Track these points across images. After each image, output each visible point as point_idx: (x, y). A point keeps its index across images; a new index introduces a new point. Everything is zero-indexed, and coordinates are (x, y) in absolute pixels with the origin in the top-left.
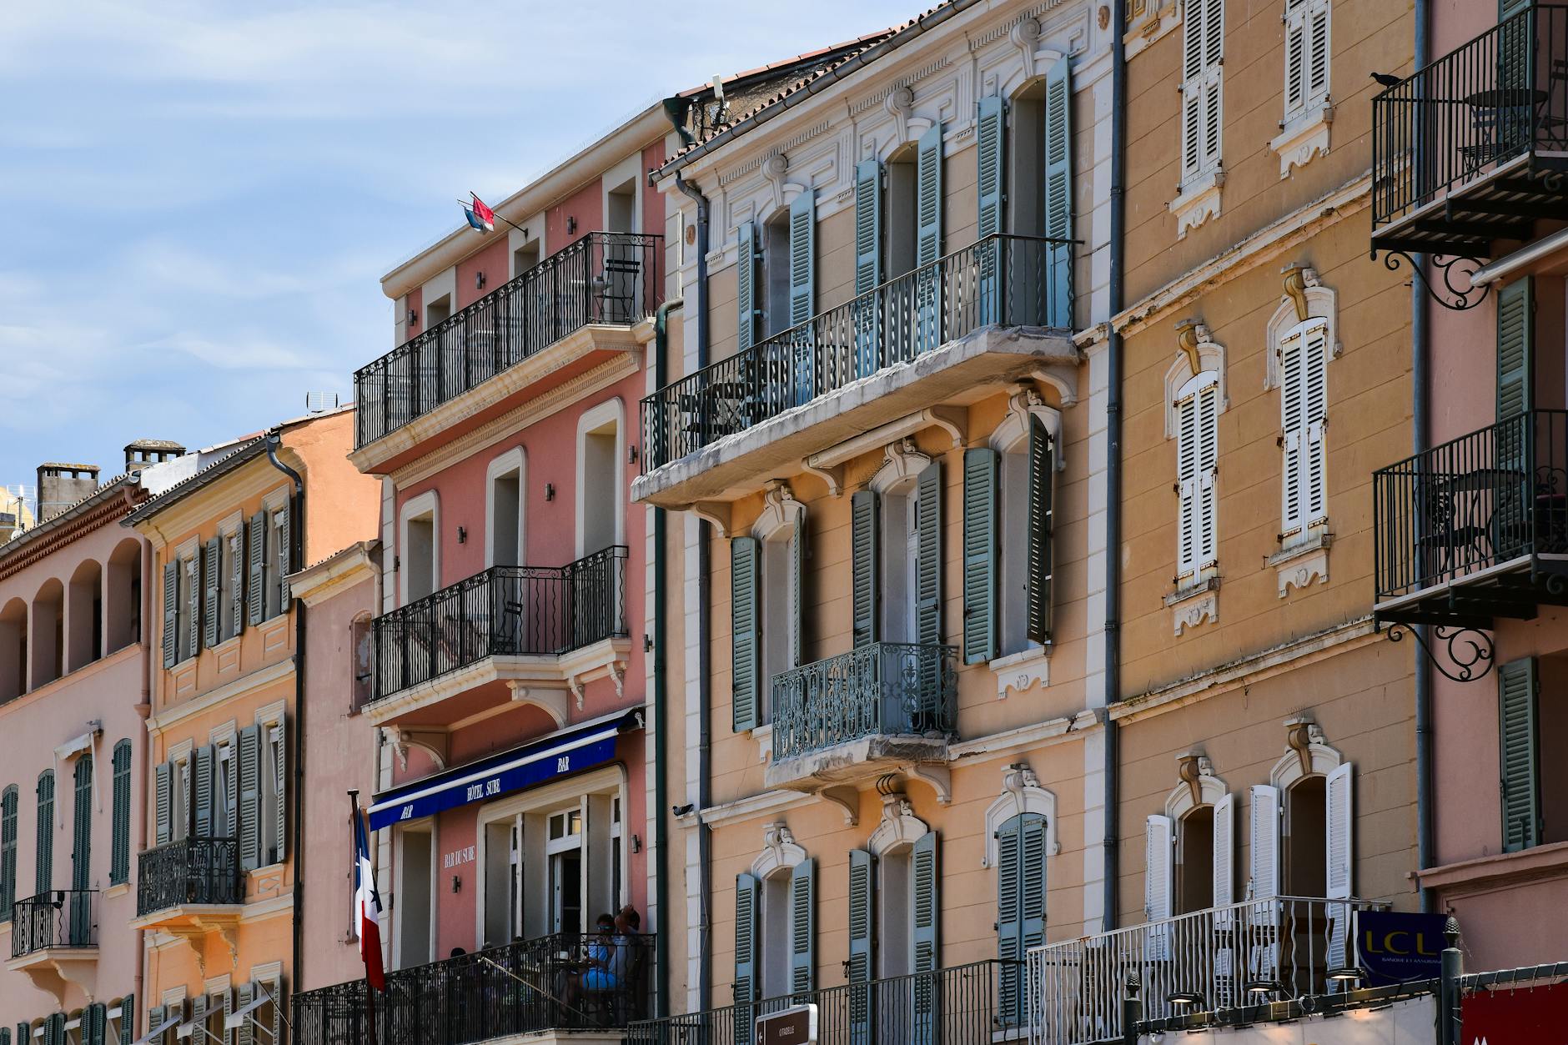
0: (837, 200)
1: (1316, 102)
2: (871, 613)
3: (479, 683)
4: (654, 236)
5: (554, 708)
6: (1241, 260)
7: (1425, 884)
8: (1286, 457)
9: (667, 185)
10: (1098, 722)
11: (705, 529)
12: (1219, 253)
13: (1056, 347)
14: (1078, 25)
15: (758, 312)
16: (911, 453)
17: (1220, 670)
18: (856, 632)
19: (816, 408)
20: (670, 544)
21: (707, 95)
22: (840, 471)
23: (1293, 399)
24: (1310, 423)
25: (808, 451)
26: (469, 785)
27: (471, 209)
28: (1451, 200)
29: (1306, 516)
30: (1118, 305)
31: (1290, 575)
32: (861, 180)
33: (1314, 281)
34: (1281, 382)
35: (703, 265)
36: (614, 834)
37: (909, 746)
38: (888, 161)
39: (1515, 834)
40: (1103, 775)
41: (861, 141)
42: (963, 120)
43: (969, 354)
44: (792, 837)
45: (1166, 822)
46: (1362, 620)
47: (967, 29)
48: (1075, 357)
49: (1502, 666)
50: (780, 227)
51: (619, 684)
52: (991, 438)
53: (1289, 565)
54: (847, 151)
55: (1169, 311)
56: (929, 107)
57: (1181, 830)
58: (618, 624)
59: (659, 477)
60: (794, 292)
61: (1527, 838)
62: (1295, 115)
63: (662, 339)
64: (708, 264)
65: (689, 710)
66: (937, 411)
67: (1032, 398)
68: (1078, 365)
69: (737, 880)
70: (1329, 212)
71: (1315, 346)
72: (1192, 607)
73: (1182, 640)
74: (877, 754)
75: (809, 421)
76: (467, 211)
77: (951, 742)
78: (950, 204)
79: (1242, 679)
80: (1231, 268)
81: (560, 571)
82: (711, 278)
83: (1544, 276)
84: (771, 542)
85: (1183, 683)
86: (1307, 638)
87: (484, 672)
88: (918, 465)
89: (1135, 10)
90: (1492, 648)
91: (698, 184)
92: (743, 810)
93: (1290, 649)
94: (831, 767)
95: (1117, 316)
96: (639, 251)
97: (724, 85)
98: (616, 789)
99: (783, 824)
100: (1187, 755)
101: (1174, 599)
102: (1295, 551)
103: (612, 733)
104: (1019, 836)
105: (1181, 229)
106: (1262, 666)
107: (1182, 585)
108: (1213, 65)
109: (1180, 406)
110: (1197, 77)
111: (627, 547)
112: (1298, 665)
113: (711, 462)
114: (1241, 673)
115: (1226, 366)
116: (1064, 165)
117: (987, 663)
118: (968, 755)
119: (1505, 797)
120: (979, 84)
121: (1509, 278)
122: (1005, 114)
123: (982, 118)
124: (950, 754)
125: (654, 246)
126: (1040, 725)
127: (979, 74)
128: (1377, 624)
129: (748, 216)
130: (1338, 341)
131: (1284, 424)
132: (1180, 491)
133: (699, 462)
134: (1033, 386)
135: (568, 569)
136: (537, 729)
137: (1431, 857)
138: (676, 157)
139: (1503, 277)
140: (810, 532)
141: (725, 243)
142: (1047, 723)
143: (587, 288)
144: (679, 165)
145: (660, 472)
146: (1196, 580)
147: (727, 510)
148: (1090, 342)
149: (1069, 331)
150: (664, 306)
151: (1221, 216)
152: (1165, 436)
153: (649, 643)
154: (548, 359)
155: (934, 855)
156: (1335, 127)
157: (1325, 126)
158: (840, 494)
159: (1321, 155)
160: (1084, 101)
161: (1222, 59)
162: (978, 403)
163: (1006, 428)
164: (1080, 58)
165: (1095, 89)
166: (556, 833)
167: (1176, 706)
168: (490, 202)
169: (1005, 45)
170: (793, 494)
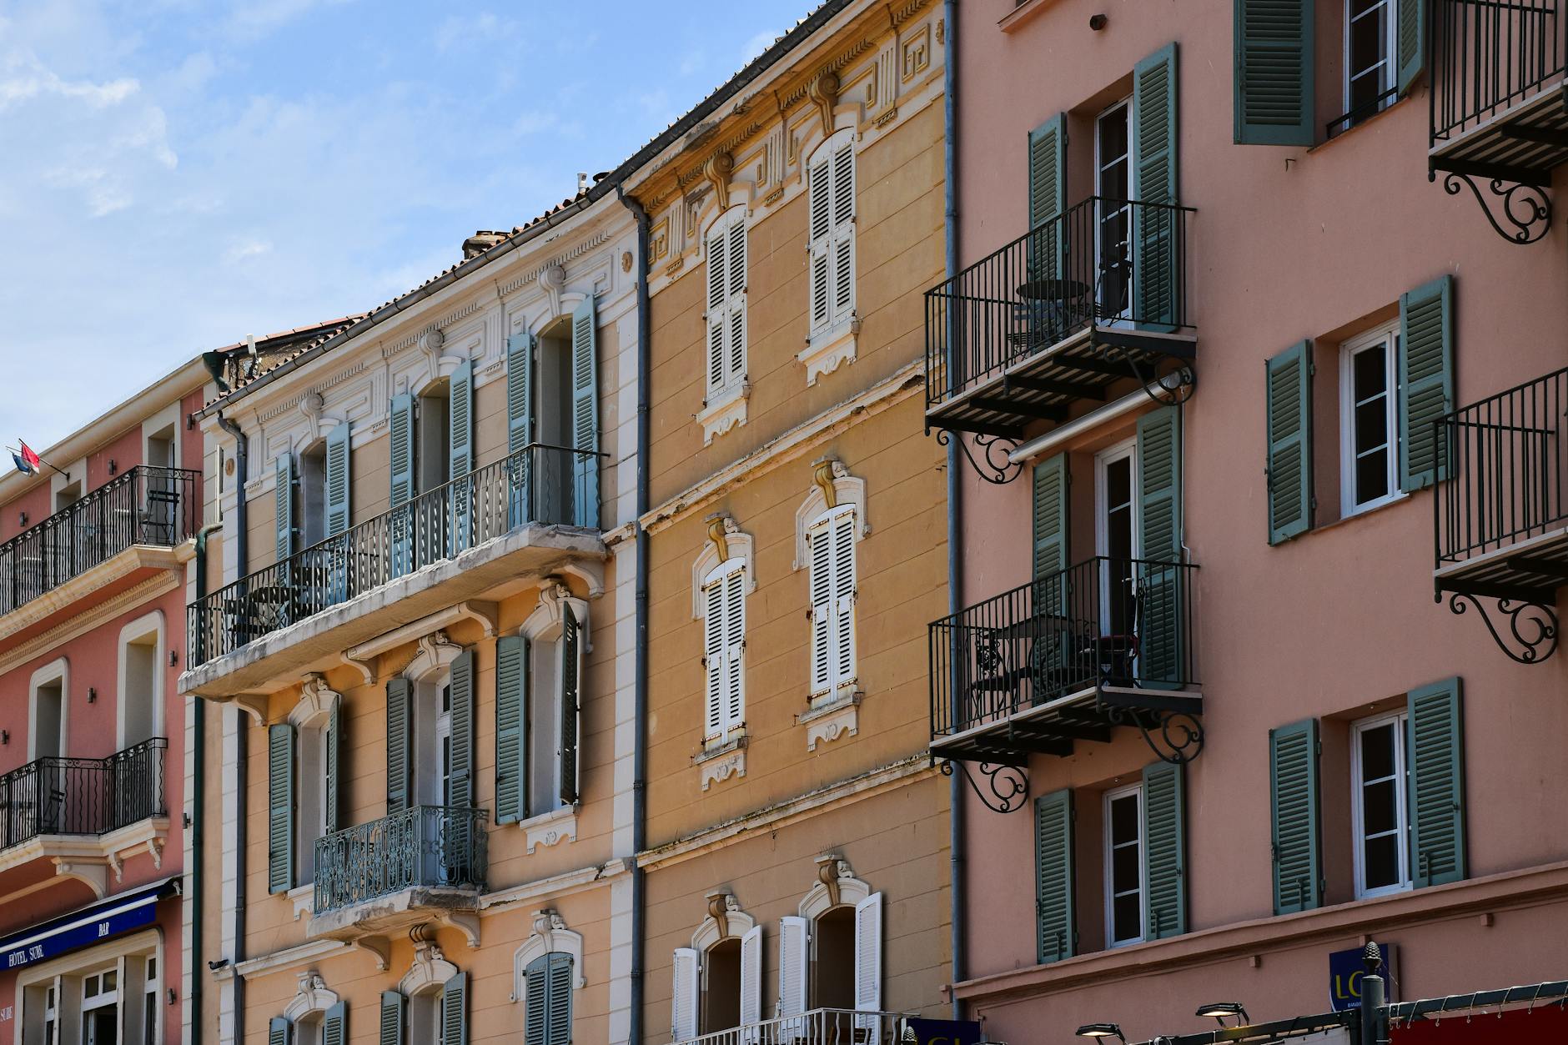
0: (372, 430)
1: (842, 318)
2: (405, 784)
3: (26, 859)
4: (193, 471)
5: (94, 881)
6: (770, 459)
7: (958, 995)
8: (815, 628)
9: (208, 424)
10: (626, 870)
11: (243, 718)
12: (750, 453)
13: (587, 544)
14: (602, 270)
15: (295, 529)
16: (444, 644)
17: (750, 816)
18: (390, 801)
19: (361, 602)
20: (208, 734)
21: (242, 352)
22: (375, 662)
23: (822, 577)
24: (838, 597)
25: (350, 643)
26: (11, 952)
27: (19, 454)
28: (1008, 377)
29: (835, 677)
30: (645, 505)
31: (818, 731)
32: (395, 411)
33: (844, 472)
34: (810, 562)
35: (242, 492)
36: (148, 990)
37: (446, 896)
38: (420, 395)
39: (1051, 944)
40: (631, 915)
41: (394, 379)
42: (493, 354)
43: (511, 547)
44: (324, 984)
45: (692, 954)
46: (895, 765)
47: (495, 277)
48: (603, 553)
49: (1038, 799)
50: (316, 458)
51: (158, 858)
52: (521, 628)
53: (819, 721)
54: (380, 388)
55: (696, 508)
56: (459, 347)
57: (706, 961)
58: (157, 806)
59: (206, 671)
60: (329, 510)
61: (1062, 950)
62: (821, 330)
63: (202, 557)
64: (246, 492)
65: (225, 876)
66: (473, 605)
67: (561, 592)
68: (605, 561)
69: (270, 1023)
70: (859, 411)
71: (843, 530)
72: (720, 765)
73: (709, 794)
74: (417, 903)
75: (354, 614)
76: (14, 456)
77: (482, 893)
78: (480, 429)
79: (770, 824)
80: (759, 466)
81: (102, 763)
82: (249, 504)
83: (1077, 452)
84: (305, 728)
85: (712, 830)
86: (839, 784)
87: (33, 849)
88: (449, 655)
89: (658, 252)
90: (1027, 782)
91: (238, 422)
92: (278, 962)
93: (821, 795)
94: (372, 917)
95: (646, 515)
96: (179, 483)
97: (257, 344)
98: (152, 950)
99: (315, 971)
100: (716, 893)
101: (702, 758)
102: (826, 708)
103: (153, 899)
104: (546, 973)
105: (708, 436)
106: (792, 811)
107: (708, 746)
108: (736, 294)
109: (707, 590)
110: (721, 305)
111: (166, 739)
112: (827, 809)
113: (257, 655)
114: (770, 819)
115: (754, 552)
116: (591, 389)
117: (517, 823)
118: (498, 904)
119: (1040, 915)
120: (506, 324)
121: (1042, 456)
122: (533, 349)
123: (511, 353)
124: (480, 904)
125: (193, 480)
126: (570, 874)
127: (507, 316)
128: (932, 760)
129: (286, 448)
130: (867, 523)
131: (812, 599)
132: (707, 663)
133: (246, 656)
134: (561, 580)
135: (110, 760)
136: (78, 900)
137: (963, 972)
138: (218, 399)
139: (1037, 455)
140: (346, 715)
141: (262, 472)
142: (576, 873)
143: (133, 516)
144: (222, 405)
145: (207, 667)
146: (724, 740)
147: (264, 702)
148: (618, 540)
149: (598, 531)
150: (204, 529)
151: (747, 423)
152: (693, 617)
153: (187, 821)
154: (94, 577)
155: (464, 993)
156: (862, 338)
157: (852, 338)
158: (374, 682)
159: (849, 363)
160: (608, 335)
161: (746, 288)
162: (508, 598)
163: (536, 617)
164: (602, 299)
165: (619, 323)
166: (91, 991)
167: (702, 852)
168: (37, 449)
169: (535, 289)
170: (328, 685)
